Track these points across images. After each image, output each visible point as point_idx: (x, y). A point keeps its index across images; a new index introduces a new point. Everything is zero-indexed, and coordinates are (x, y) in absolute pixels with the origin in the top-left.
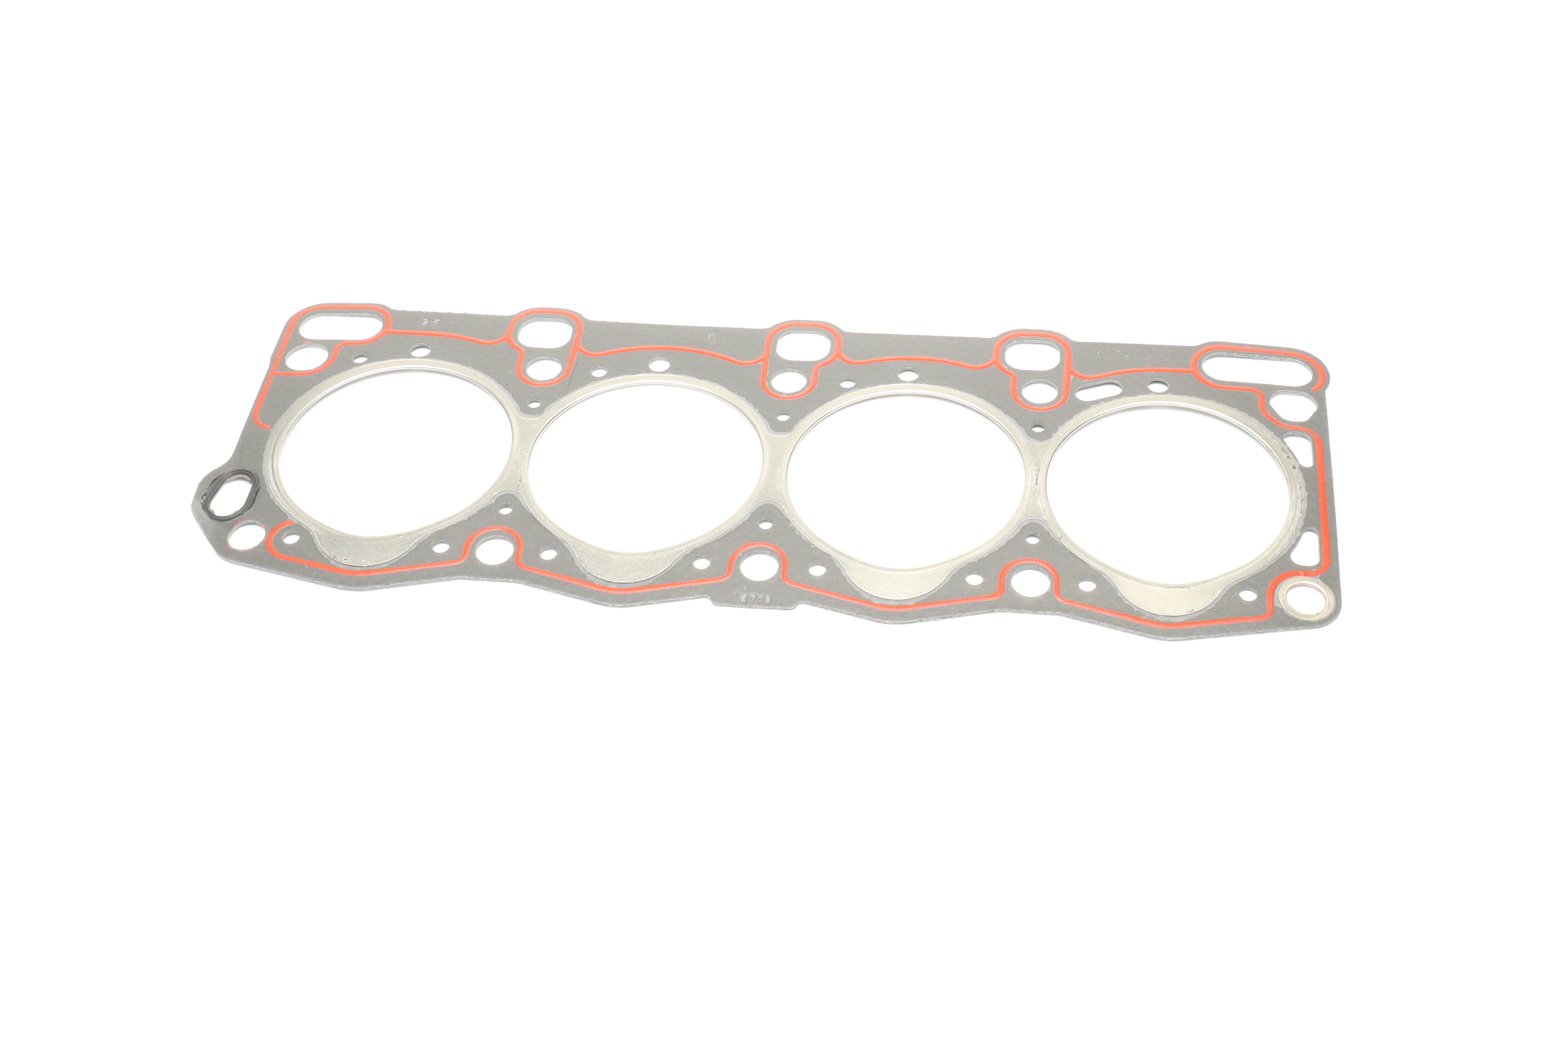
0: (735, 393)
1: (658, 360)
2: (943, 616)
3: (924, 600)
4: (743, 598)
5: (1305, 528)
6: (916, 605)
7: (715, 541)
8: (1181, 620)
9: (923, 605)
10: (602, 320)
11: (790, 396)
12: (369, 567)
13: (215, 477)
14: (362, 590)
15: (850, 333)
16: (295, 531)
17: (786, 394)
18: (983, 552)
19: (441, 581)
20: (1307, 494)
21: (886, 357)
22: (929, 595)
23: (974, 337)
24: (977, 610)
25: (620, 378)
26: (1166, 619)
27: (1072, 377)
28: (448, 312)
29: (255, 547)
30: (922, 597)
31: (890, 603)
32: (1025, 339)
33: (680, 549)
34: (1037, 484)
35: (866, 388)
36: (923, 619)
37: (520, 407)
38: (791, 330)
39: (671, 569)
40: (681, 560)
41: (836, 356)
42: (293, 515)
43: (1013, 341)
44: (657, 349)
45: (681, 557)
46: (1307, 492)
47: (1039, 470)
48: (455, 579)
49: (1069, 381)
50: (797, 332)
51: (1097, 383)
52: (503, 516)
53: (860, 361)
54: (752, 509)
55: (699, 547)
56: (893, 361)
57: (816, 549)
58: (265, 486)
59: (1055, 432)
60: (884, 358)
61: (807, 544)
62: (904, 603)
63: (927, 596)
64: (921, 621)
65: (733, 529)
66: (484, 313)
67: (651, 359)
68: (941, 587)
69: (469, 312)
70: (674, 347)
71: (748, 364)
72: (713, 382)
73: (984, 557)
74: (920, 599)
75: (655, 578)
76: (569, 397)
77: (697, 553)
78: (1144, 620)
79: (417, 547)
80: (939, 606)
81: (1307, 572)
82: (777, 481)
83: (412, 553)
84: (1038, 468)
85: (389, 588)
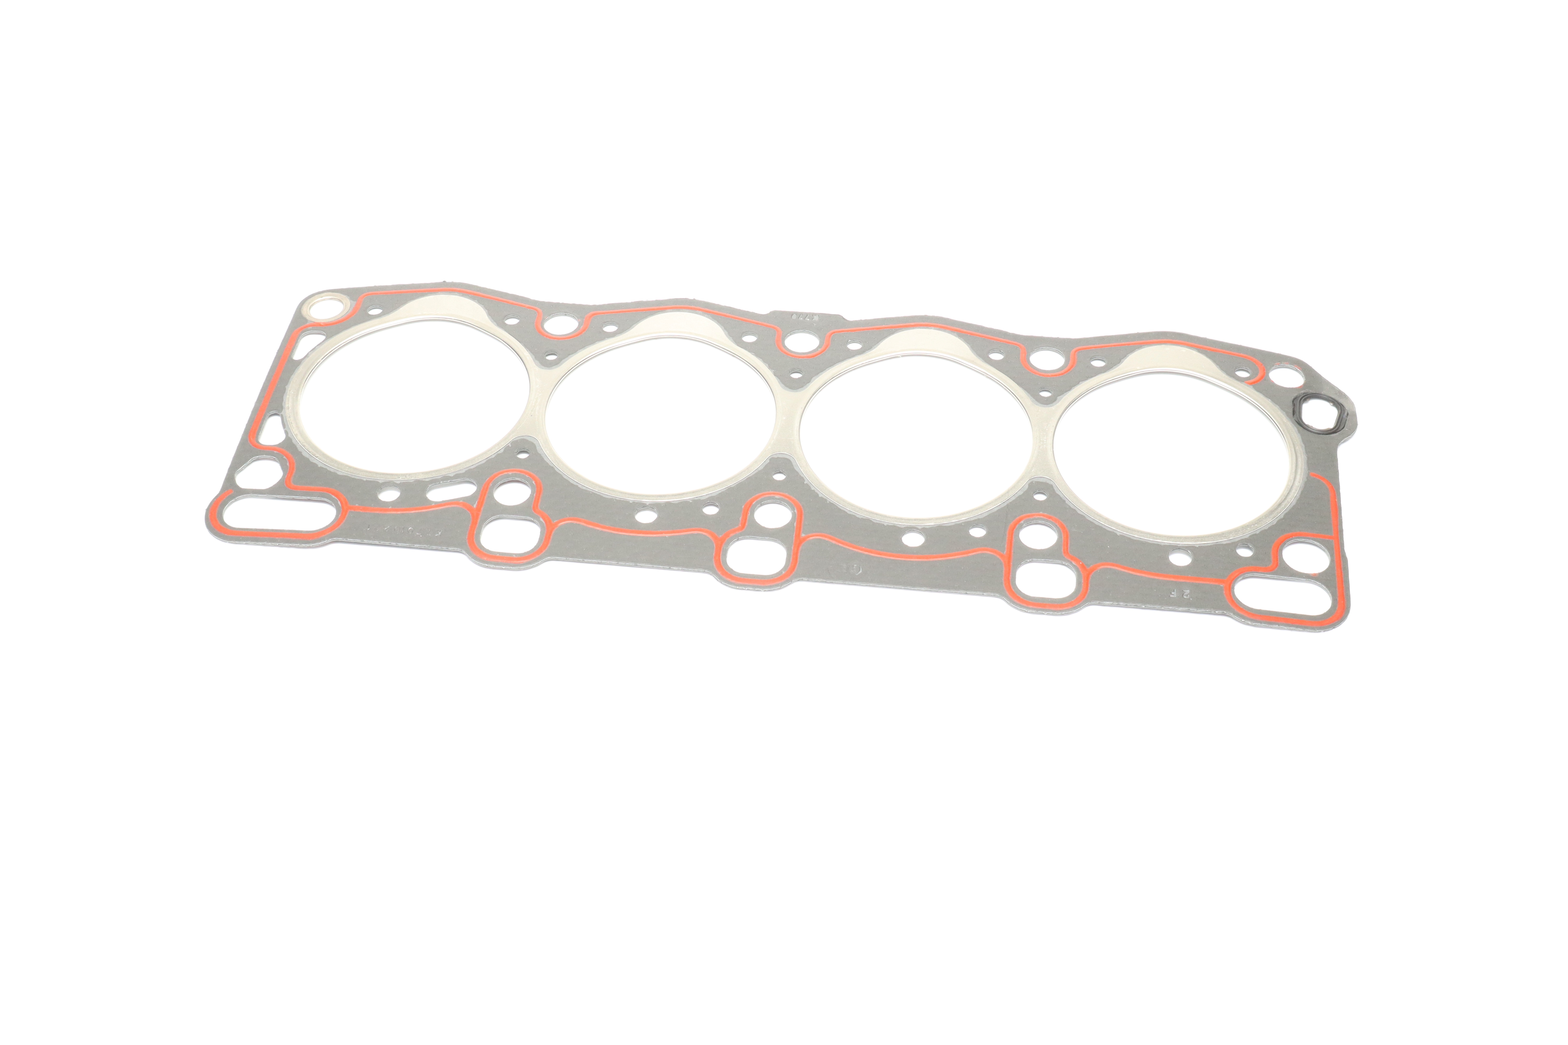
0: (830, 502)
1: (915, 546)
3: (652, 314)
5: (299, 363)
9: (657, 310)
10: (984, 597)
11: (772, 501)
17: (776, 503)
25: (951, 524)
27: (475, 506)
29: (1276, 367)
38: (770, 579)
41: (721, 546)
44: (916, 560)
46: (286, 388)
50: (764, 576)
52: (1044, 390)
56: (662, 533)
61: (762, 358)
67: (923, 547)
77: (861, 353)
81: (317, 327)
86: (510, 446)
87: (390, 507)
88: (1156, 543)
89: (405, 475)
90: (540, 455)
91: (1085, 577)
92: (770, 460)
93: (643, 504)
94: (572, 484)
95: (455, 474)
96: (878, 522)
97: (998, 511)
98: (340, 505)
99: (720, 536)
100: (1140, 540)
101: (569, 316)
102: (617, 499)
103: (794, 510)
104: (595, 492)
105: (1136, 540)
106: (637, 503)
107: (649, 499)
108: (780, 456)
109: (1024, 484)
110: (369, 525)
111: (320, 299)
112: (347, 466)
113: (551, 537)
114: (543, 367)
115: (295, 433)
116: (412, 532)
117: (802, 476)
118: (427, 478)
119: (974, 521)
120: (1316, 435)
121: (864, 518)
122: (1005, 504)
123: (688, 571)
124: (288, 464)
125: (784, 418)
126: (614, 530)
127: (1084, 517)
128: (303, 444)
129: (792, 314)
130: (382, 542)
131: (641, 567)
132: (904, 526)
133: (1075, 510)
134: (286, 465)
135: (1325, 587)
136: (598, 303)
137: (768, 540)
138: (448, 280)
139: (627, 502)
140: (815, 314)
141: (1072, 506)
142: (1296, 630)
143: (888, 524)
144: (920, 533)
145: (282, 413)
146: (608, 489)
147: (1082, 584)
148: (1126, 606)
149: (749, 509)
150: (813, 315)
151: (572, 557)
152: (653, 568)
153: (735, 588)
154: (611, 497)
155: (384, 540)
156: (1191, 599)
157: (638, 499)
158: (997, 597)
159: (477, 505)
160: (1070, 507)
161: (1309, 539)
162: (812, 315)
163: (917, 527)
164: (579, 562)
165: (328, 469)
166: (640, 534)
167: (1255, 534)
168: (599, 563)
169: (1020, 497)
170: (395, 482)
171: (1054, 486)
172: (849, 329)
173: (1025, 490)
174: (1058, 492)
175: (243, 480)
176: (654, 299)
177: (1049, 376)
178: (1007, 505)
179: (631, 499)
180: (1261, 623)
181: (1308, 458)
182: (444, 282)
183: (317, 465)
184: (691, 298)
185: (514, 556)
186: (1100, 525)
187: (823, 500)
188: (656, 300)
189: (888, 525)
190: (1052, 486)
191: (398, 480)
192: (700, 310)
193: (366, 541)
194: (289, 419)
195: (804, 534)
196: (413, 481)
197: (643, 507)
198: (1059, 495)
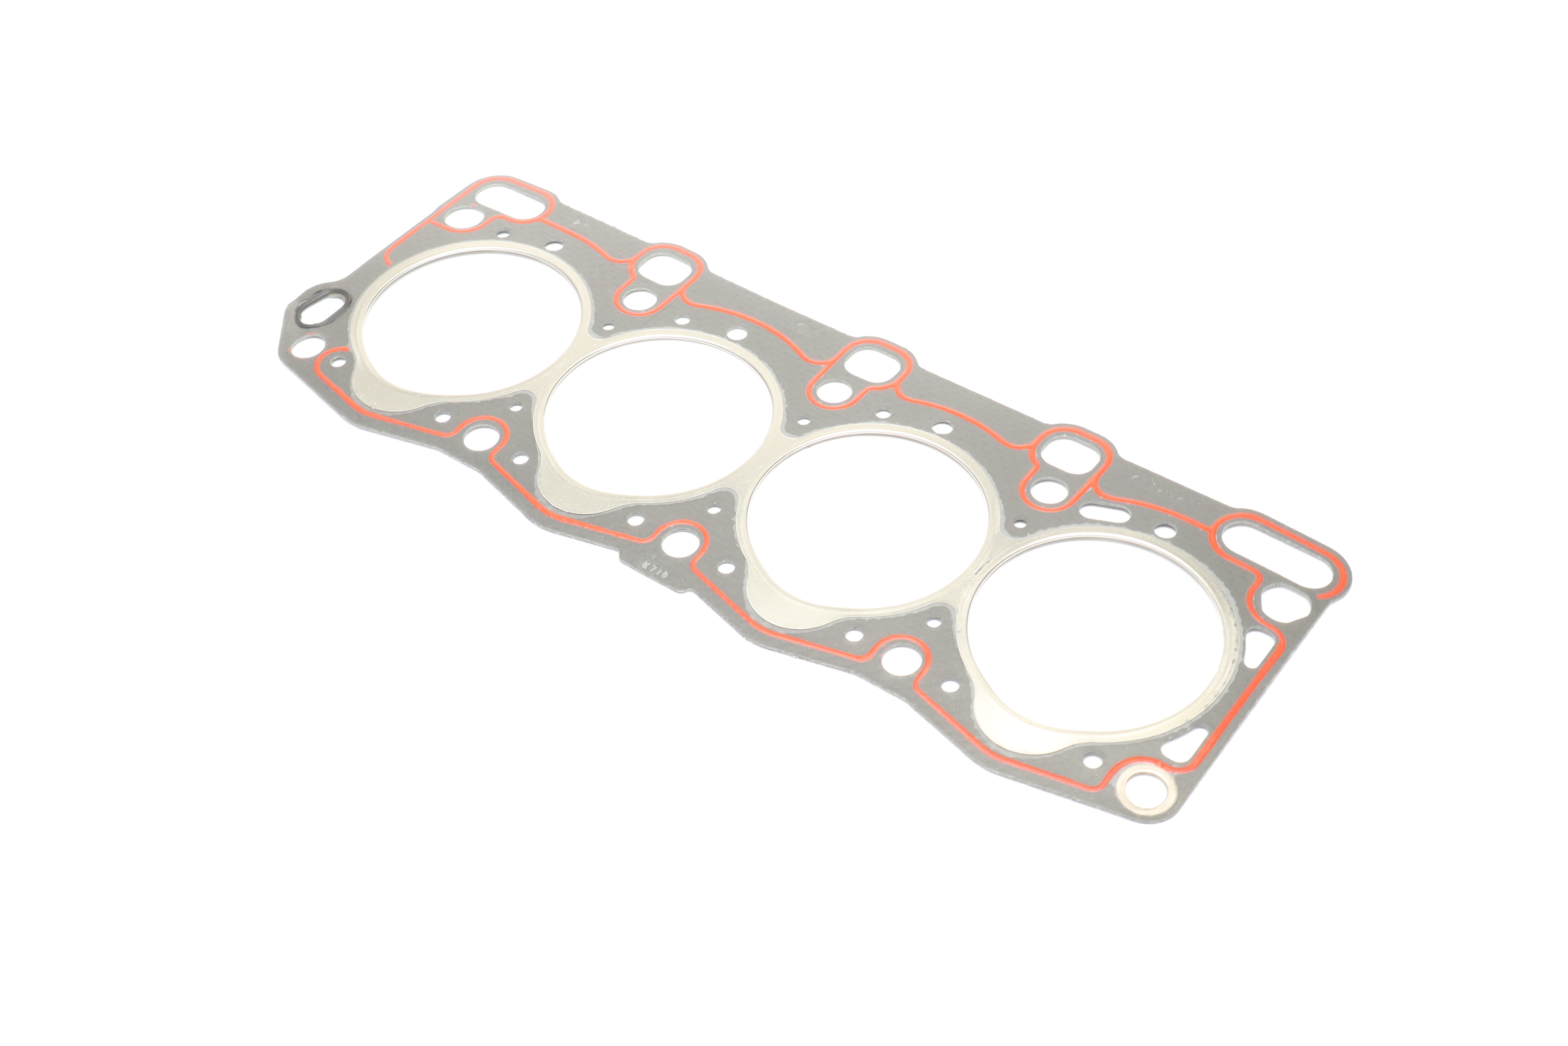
0: (780, 383)
1: (741, 329)
2: (800, 656)
3: (796, 634)
4: (645, 565)
5: (1202, 724)
6: (785, 636)
7: (661, 505)
8: (1010, 756)
9: (791, 638)
10: (720, 276)
11: (824, 405)
12: (376, 411)
13: (322, 289)
14: (358, 427)
15: (924, 369)
16: (345, 358)
17: (822, 401)
18: (877, 614)
19: (423, 445)
21: (936, 404)
22: (804, 632)
23: (1031, 416)
24: (834, 664)
25: (695, 332)
26: (997, 749)
27: (1092, 489)
28: (601, 221)
29: (306, 359)
30: (795, 631)
31: (764, 624)
32: (1076, 437)
33: (626, 499)
34: (976, 574)
35: (895, 424)
36: (781, 651)
37: (594, 325)
38: (874, 347)
39: (606, 514)
40: (620, 510)
41: (894, 385)
42: (353, 345)
43: (1063, 434)
44: (745, 318)
45: (622, 508)
47: (988, 562)
48: (434, 449)
49: (1086, 490)
50: (878, 351)
51: (1111, 504)
52: (513, 412)
53: (910, 398)
54: (712, 490)
55: (644, 505)
56: (939, 410)
57: (739, 548)
58: (351, 312)
59: (1031, 533)
60: (934, 404)
61: (733, 541)
62: (775, 629)
63: (800, 632)
64: (780, 652)
65: (683, 501)
66: (629, 233)
67: (734, 326)
68: (819, 629)
69: (618, 227)
70: (760, 321)
71: (811, 362)
72: (769, 366)
73: (877, 619)
74: (792, 632)
75: (588, 516)
76: (640, 331)
77: (636, 509)
78: (977, 741)
79: (424, 409)
80: (804, 645)
81: (1166, 765)
82: (752, 475)
83: (417, 412)
84: (988, 560)
85: (380, 434)
98: (1216, 535)
99: (890, 390)
101: (885, 673)
103: (813, 392)
114: (949, 616)
115: (1236, 628)
119: (681, 328)
124: (1254, 599)
126: (977, 427)
132: (739, 346)
134: (1255, 603)
137: (852, 375)
141: (593, 309)
145: (1241, 666)
149: (850, 404)
158: (710, 272)
163: (730, 341)
175: (1302, 608)
194: (1237, 647)
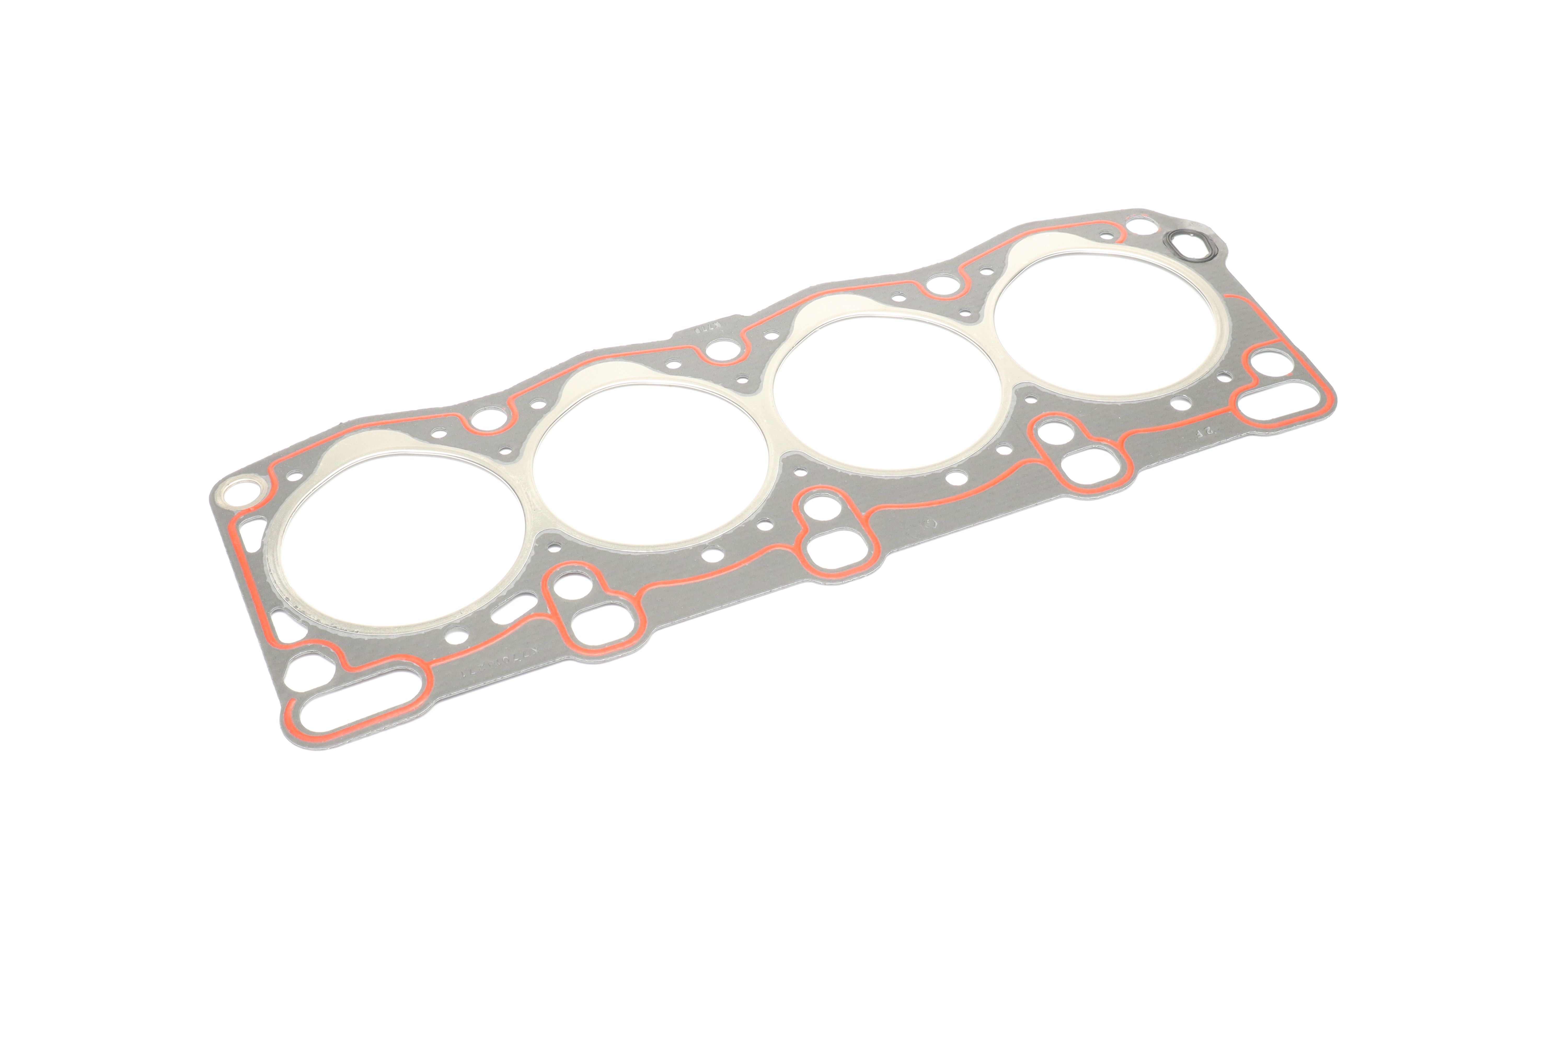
4: (719, 327)
5: (260, 554)
7: (773, 353)
10: (1049, 502)
11: (812, 495)
15: (804, 582)
17: (816, 498)
20: (267, 580)
27: (549, 612)
30: (570, 379)
40: (787, 335)
41: (799, 551)
46: (268, 582)
47: (533, 511)
55: (781, 349)
61: (700, 377)
81: (247, 516)
86: (537, 545)
87: (469, 648)
88: (1154, 399)
89: (460, 612)
90: (571, 542)
91: (1120, 449)
92: (782, 461)
93: (702, 546)
94: (624, 555)
95: (506, 591)
96: (917, 476)
97: (1008, 425)
98: (418, 666)
99: (793, 545)
100: (1140, 402)
101: (489, 409)
102: (676, 551)
103: (838, 496)
104: (651, 554)
105: (1137, 404)
106: (697, 547)
107: (705, 540)
108: (789, 455)
109: (1010, 394)
110: (462, 673)
111: (228, 486)
112: (395, 627)
113: (643, 609)
114: (507, 463)
115: (316, 619)
116: (509, 661)
117: (821, 464)
118: (483, 605)
119: (995, 442)
120: (1204, 263)
121: (903, 477)
122: (1009, 418)
123: (788, 587)
124: (332, 650)
125: (765, 421)
126: (695, 579)
127: (1081, 402)
128: (333, 626)
129: (694, 329)
130: (487, 682)
131: (744, 601)
132: (942, 470)
133: (1069, 399)
134: (332, 652)
135: (1305, 381)
136: (508, 388)
137: (836, 530)
138: (344, 421)
139: (688, 550)
140: (715, 322)
141: (1065, 397)
142: (1310, 424)
143: (927, 474)
144: (958, 471)
145: (285, 607)
146: (661, 546)
147: (1123, 457)
148: (1170, 460)
149: (798, 510)
150: (713, 323)
151: (676, 619)
152: (755, 597)
153: (841, 584)
154: (669, 552)
155: (487, 679)
156: (1216, 433)
157: (696, 543)
158: (1063, 497)
159: (551, 610)
160: (1063, 398)
161: (1264, 348)
162: (711, 324)
163: (953, 466)
164: (684, 621)
165: (378, 638)
166: (722, 572)
167: (1223, 361)
168: (703, 614)
169: (1016, 407)
170: (454, 622)
171: (1036, 386)
172: (756, 323)
173: (1016, 400)
174: (1044, 391)
175: (296, 683)
176: (557, 364)
177: (957, 298)
178: (1012, 418)
179: (689, 546)
180: (1282, 429)
181: (1213, 284)
182: (341, 423)
183: (364, 640)
184: (590, 349)
185: (623, 641)
186: (1099, 403)
187: (856, 477)
188: (560, 364)
189: (927, 476)
190: (1034, 387)
191: (457, 618)
192: (608, 357)
193: (470, 688)
194: (298, 609)
195: (863, 512)
196: (472, 614)
197: (704, 548)
198: (1047, 393)
